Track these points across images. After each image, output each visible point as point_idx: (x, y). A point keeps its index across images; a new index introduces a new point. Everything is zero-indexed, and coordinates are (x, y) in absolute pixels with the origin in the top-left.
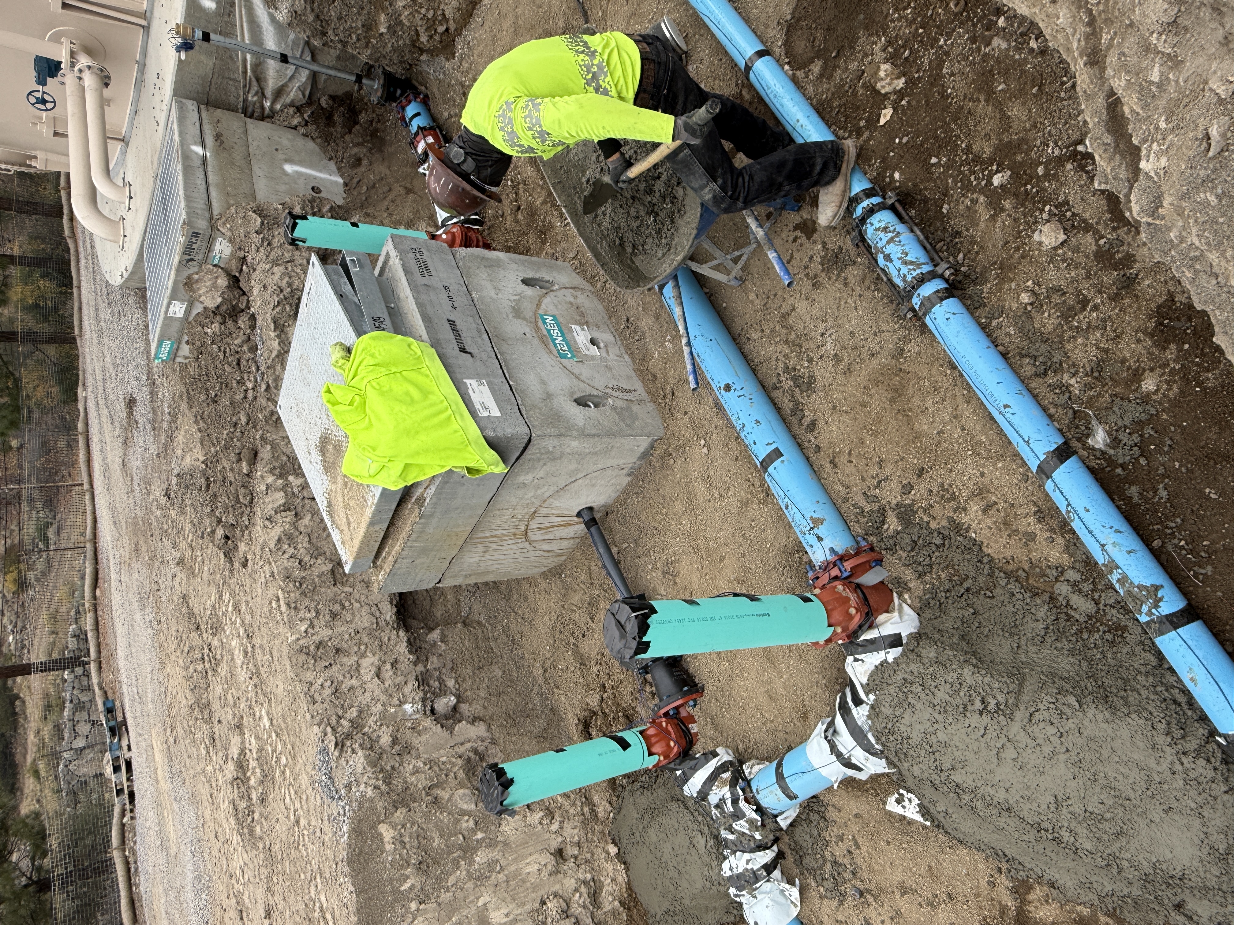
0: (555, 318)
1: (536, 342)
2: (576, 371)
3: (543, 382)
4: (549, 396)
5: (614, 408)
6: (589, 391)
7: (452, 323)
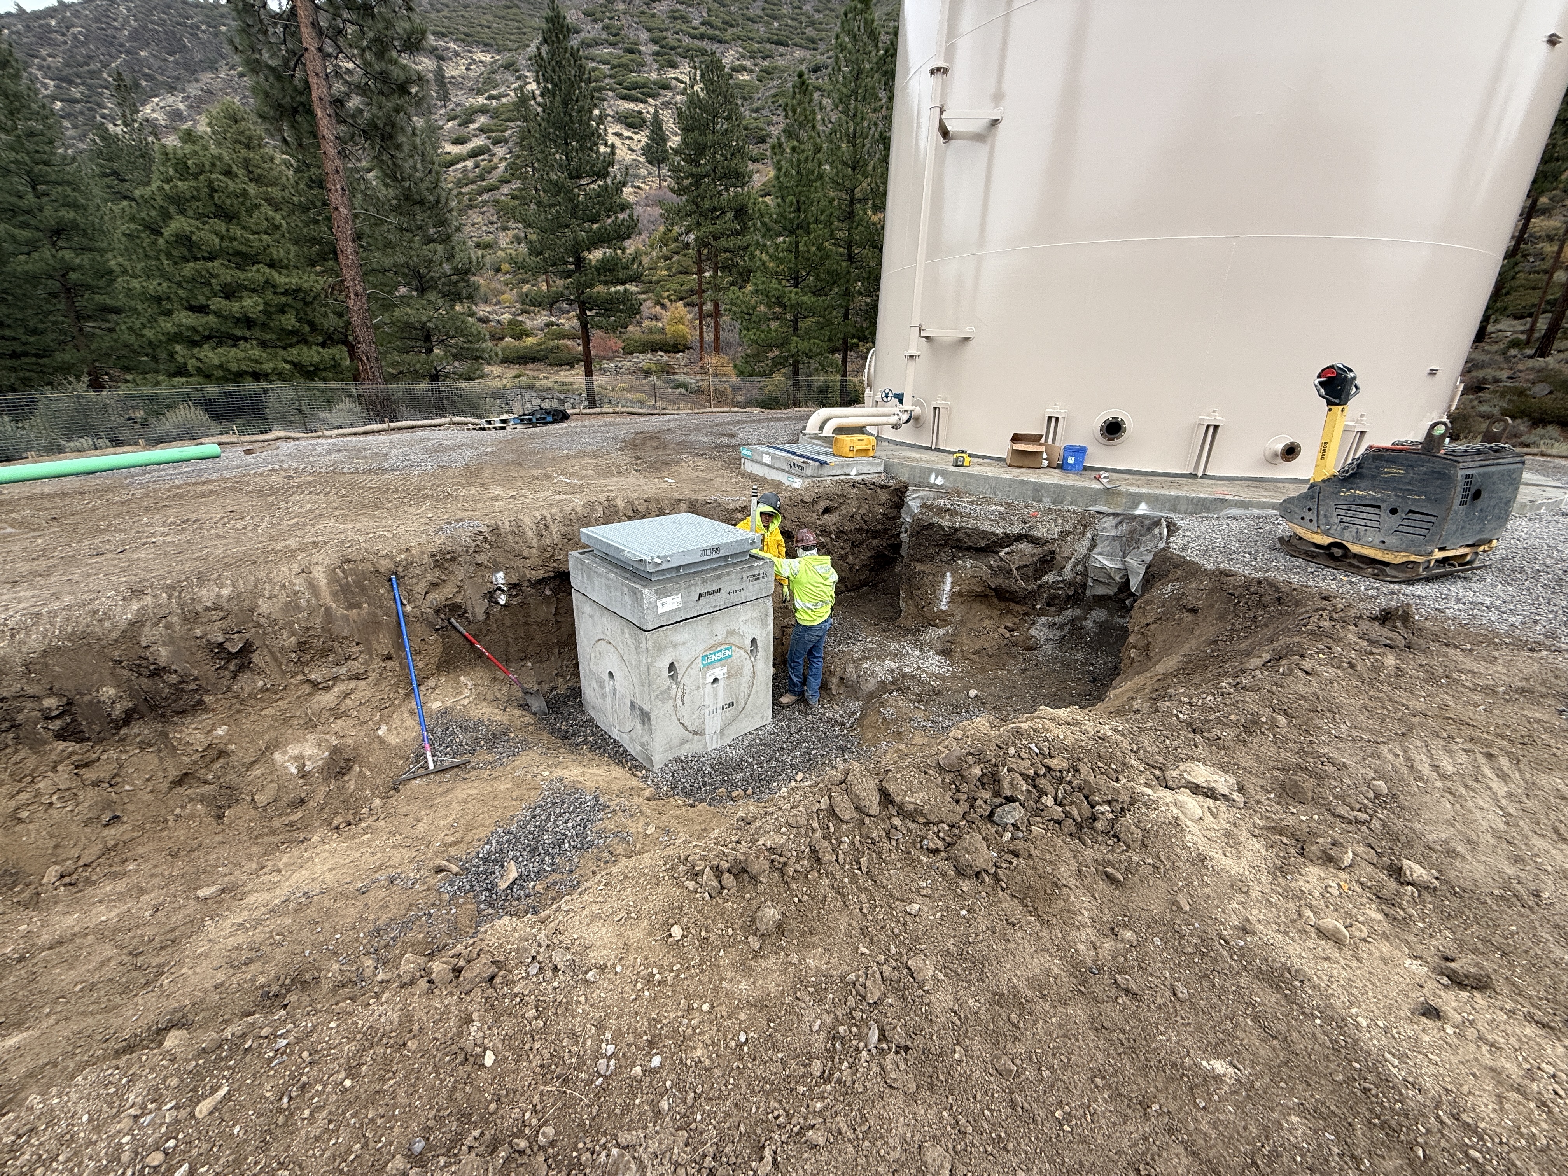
0: (730, 656)
1: (712, 642)
2: (693, 666)
3: (684, 644)
4: (675, 646)
5: (669, 688)
6: (680, 673)
7: (719, 591)
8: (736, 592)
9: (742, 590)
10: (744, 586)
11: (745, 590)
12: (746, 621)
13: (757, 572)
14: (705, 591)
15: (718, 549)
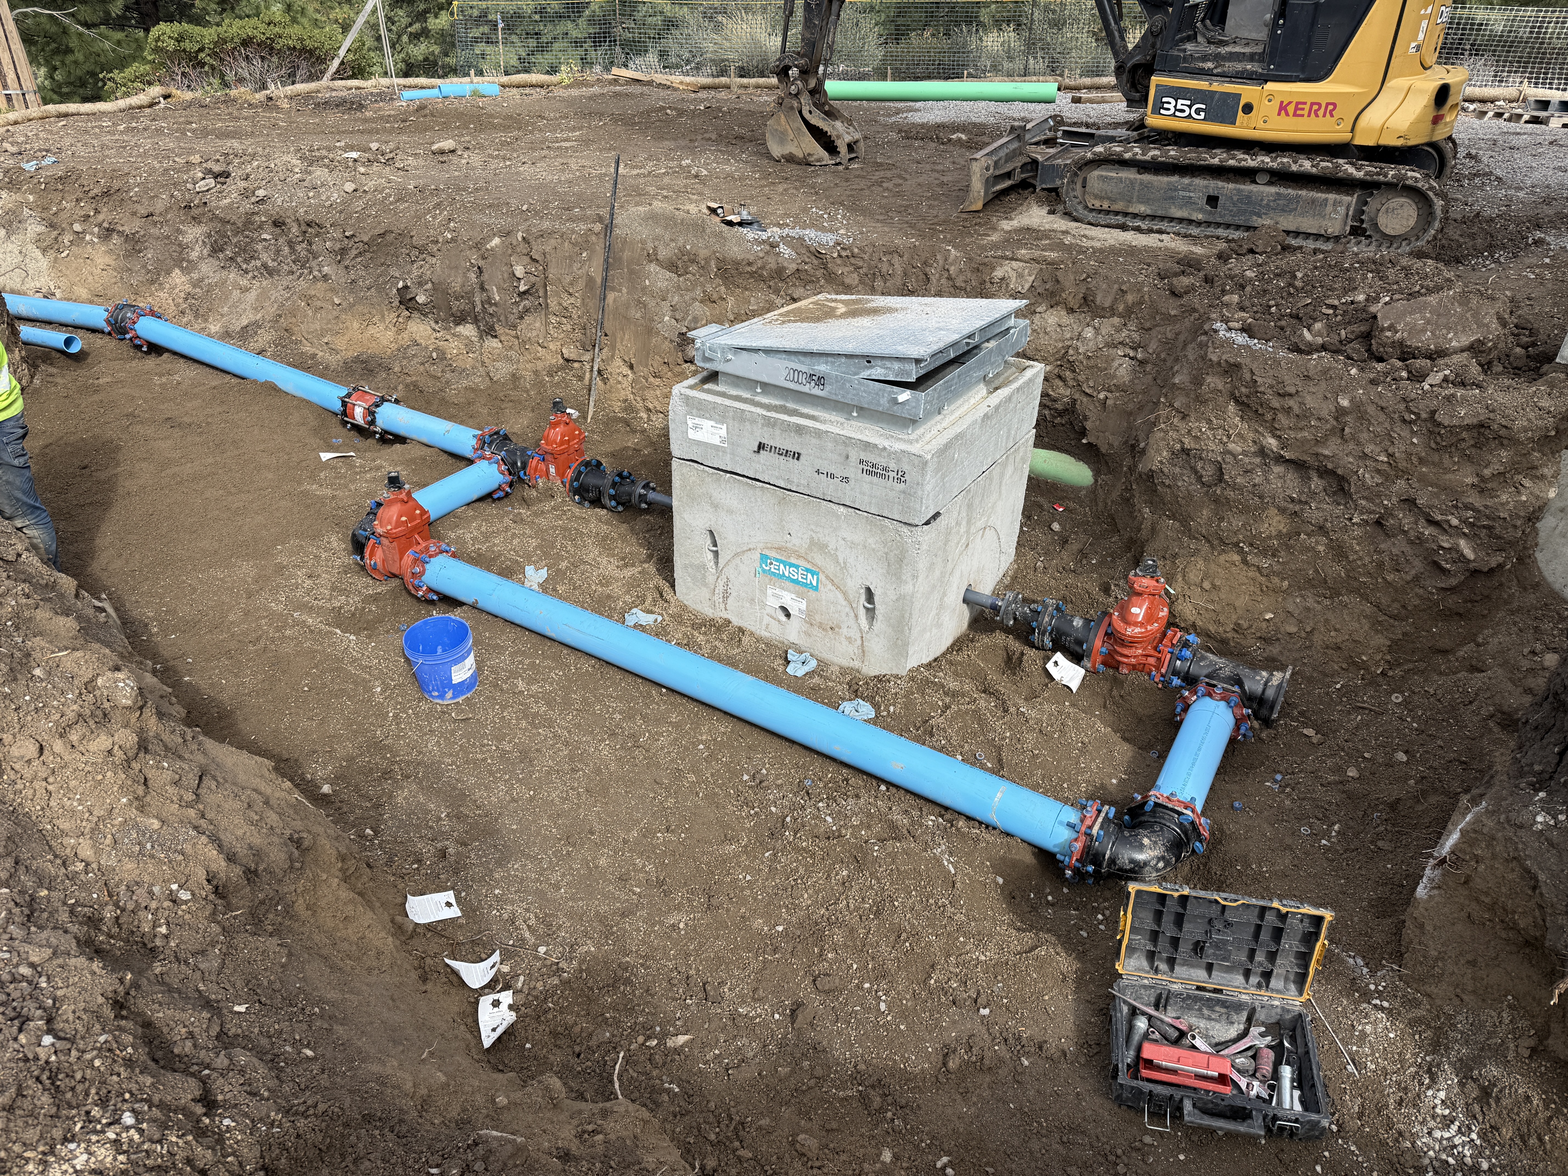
0: (815, 586)
1: (781, 542)
2: (747, 559)
3: (730, 511)
4: (713, 505)
7: (797, 456)
8: (832, 476)
9: (846, 480)
10: (851, 476)
11: (852, 482)
12: (853, 545)
13: (882, 461)
14: (771, 443)
15: (820, 381)
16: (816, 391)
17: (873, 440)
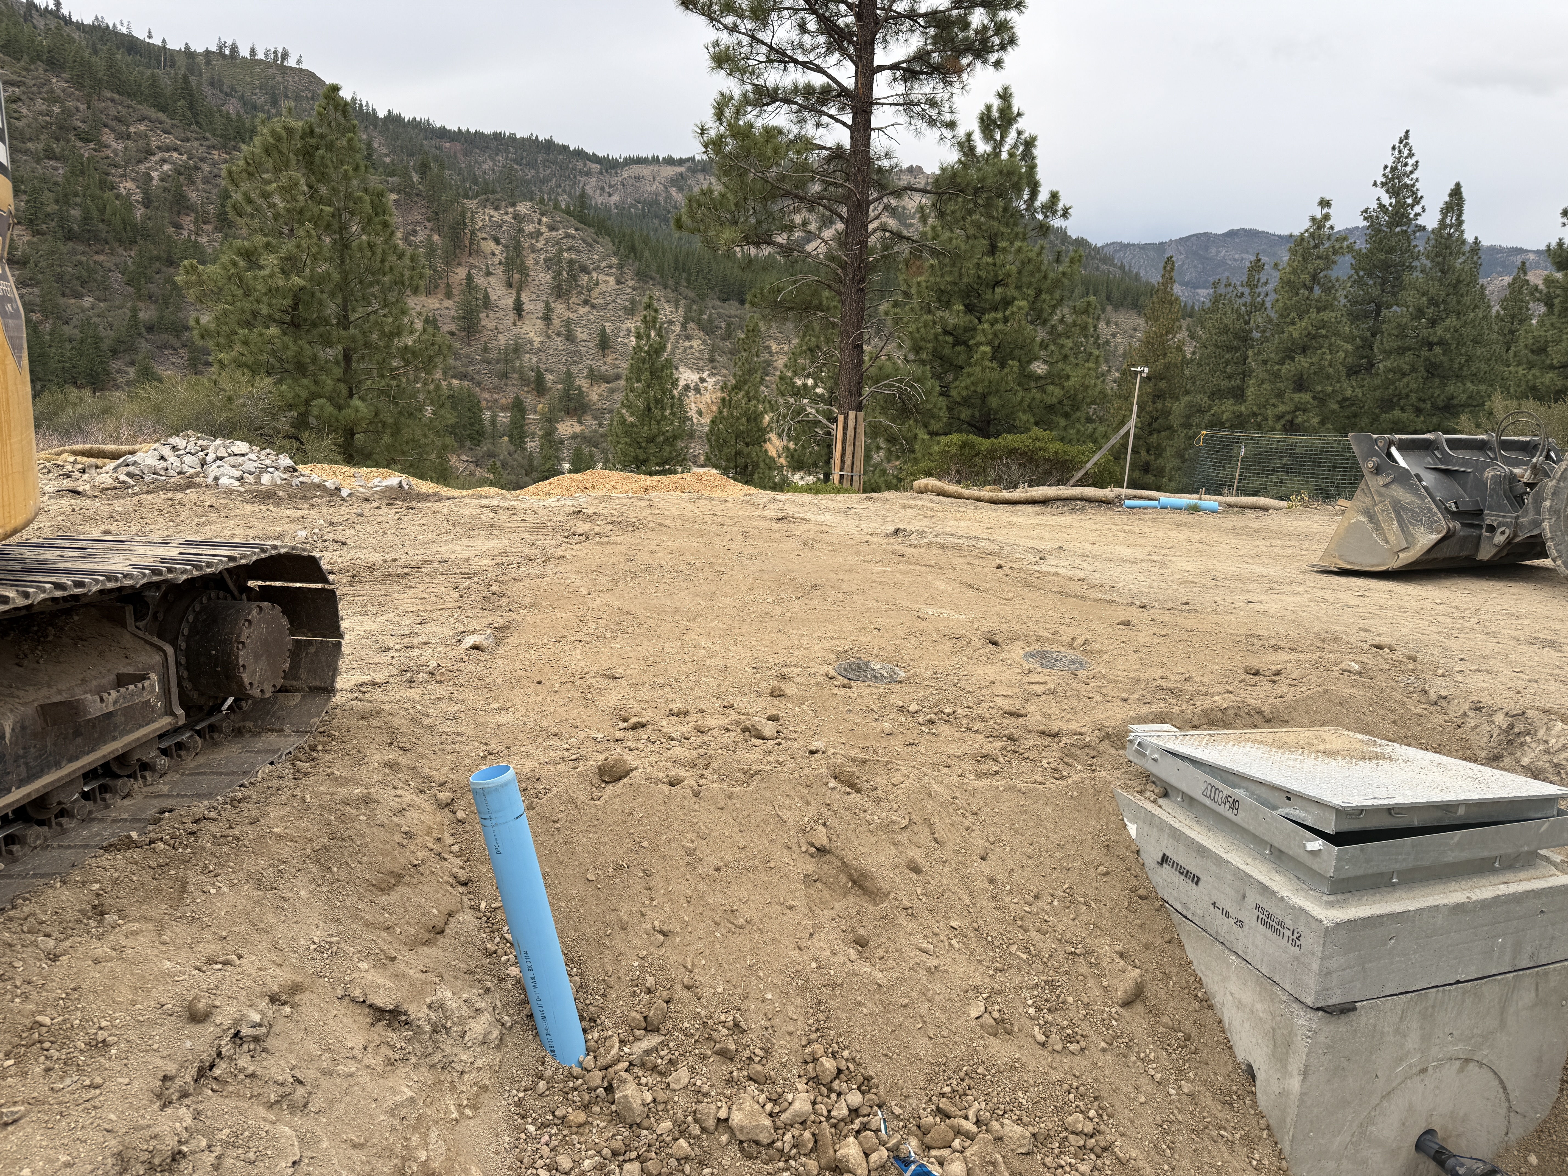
7: (1196, 880)
8: (1228, 915)
9: (1240, 923)
10: (1246, 921)
11: (1246, 928)
12: (1240, 1005)
13: (1278, 913)
14: (1174, 858)
15: (1235, 804)
16: (1229, 814)
17: (1274, 886)
